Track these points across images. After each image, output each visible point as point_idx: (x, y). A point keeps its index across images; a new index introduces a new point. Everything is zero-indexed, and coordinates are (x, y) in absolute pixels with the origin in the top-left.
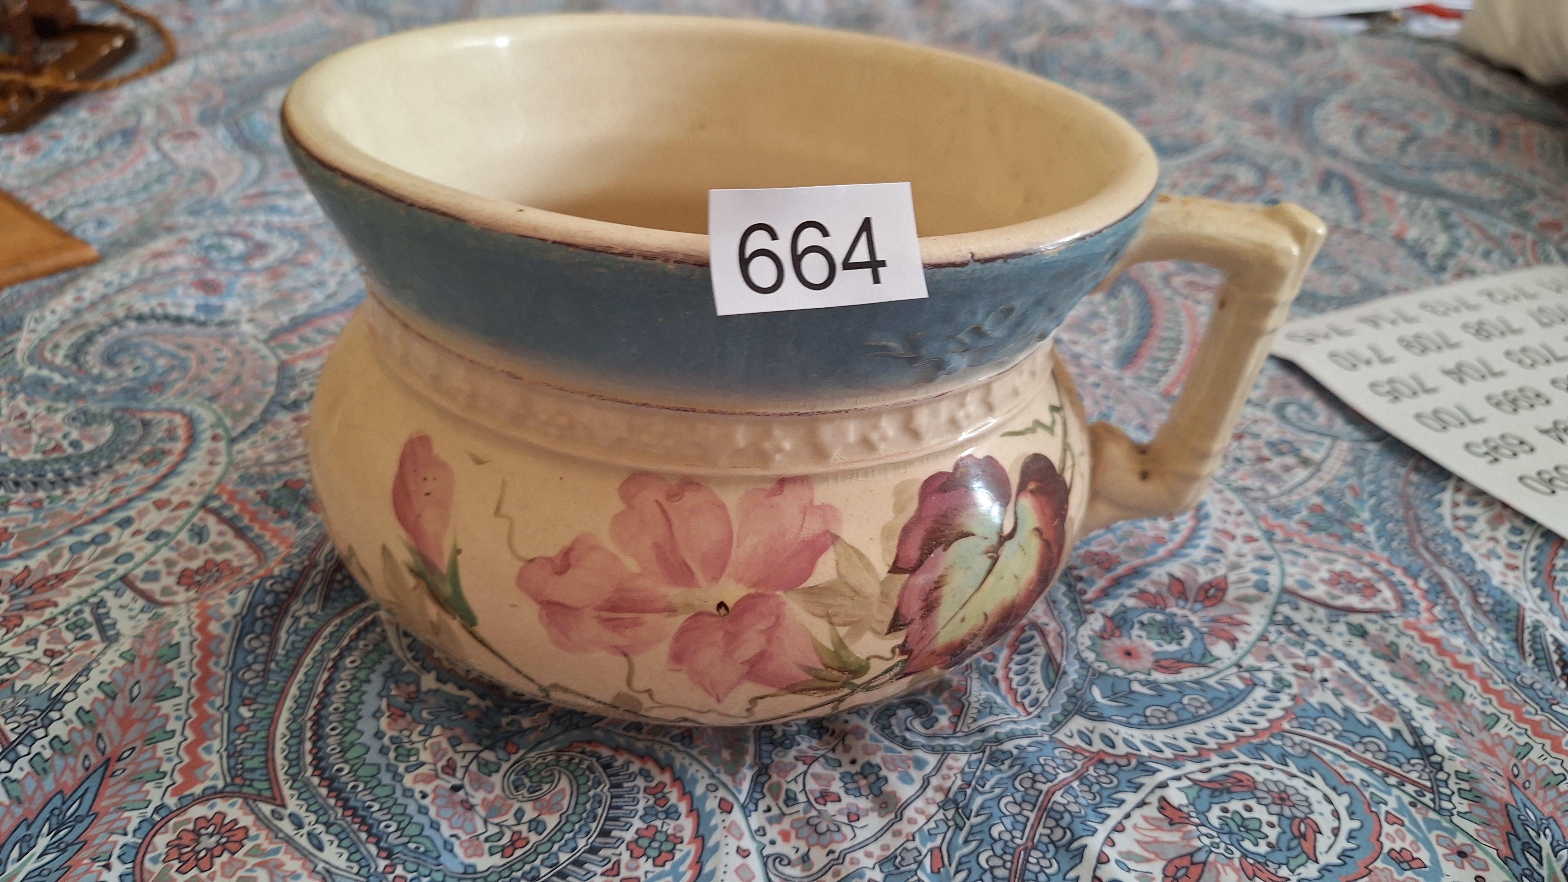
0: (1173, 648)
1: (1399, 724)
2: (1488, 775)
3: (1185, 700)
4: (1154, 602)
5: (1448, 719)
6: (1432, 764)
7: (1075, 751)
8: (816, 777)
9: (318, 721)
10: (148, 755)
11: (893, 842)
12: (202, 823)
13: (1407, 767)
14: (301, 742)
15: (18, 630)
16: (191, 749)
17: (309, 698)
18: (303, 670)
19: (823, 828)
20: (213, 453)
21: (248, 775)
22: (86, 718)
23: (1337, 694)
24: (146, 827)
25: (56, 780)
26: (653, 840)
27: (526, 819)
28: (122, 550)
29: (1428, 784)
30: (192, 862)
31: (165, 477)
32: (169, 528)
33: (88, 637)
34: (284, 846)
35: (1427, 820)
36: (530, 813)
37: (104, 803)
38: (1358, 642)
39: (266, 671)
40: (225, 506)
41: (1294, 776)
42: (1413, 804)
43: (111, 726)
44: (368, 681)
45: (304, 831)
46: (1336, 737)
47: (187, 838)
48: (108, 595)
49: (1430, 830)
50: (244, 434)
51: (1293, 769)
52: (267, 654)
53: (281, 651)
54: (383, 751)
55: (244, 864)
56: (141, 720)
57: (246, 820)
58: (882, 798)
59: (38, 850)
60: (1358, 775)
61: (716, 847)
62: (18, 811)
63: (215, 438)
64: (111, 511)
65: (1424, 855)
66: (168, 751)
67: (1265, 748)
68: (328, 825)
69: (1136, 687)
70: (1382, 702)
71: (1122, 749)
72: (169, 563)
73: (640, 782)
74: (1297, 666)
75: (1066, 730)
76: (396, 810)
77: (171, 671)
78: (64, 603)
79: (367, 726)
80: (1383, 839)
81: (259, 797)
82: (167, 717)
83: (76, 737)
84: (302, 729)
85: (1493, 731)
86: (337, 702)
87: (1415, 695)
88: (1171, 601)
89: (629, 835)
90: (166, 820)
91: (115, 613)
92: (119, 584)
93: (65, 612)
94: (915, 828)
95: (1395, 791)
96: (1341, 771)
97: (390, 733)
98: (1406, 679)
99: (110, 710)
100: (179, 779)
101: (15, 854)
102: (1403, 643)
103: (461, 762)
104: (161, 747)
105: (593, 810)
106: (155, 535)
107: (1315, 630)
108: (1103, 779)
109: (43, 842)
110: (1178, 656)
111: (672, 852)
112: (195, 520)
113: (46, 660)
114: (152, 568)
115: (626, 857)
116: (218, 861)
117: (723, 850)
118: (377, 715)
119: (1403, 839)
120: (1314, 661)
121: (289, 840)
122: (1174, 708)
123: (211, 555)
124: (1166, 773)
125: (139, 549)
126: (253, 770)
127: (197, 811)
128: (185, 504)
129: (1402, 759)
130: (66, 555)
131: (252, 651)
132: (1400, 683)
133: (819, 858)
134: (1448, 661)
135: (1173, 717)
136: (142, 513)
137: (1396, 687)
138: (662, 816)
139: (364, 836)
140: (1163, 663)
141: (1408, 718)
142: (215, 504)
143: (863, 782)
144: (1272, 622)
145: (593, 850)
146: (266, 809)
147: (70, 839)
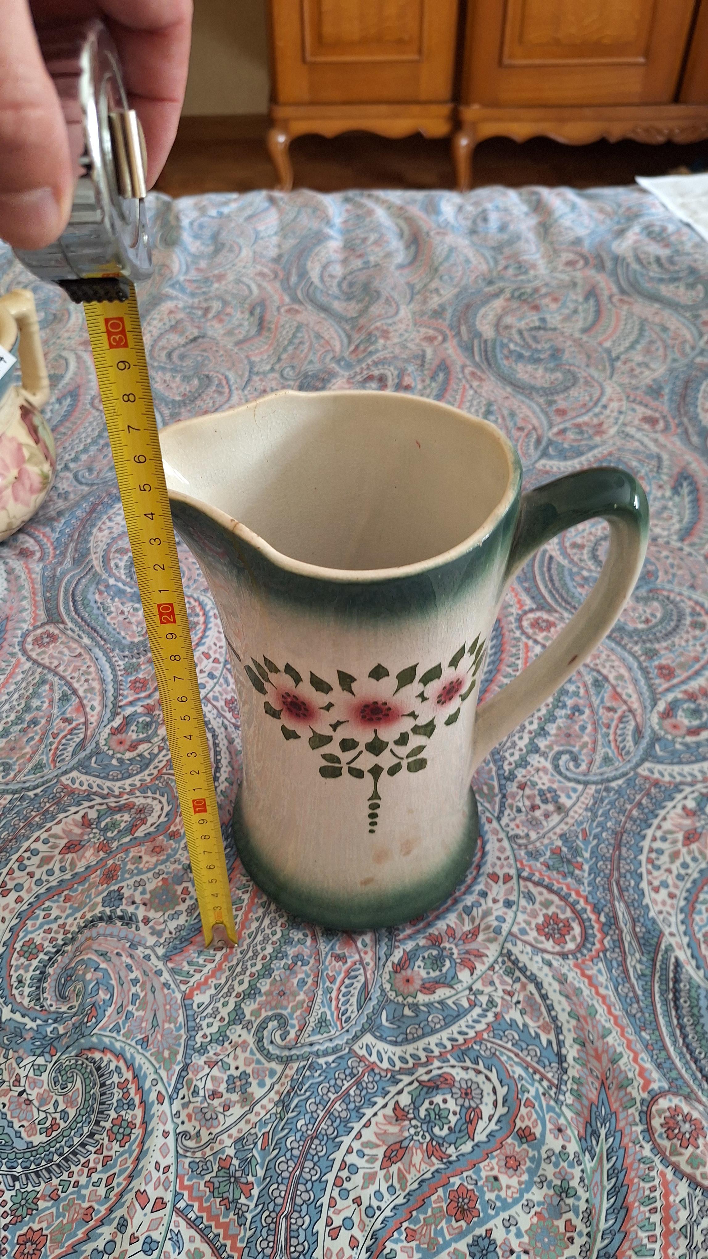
0: (435, 974)
1: (552, 1036)
2: (590, 1080)
3: (429, 1019)
5: (582, 1030)
6: (562, 1068)
7: (361, 1060)
8: (213, 1078)
11: (245, 1128)
13: (548, 1069)
19: (209, 1116)
23: (523, 1013)
26: (120, 1127)
27: (59, 1110)
29: (556, 1082)
35: (548, 1106)
36: (61, 1107)
41: (479, 1073)
42: (544, 1094)
46: (512, 1045)
49: (548, 1112)
51: (480, 1068)
58: (246, 1096)
60: (518, 1071)
61: (152, 1132)
67: (468, 1053)
69: (406, 1011)
70: (547, 1018)
71: (385, 1064)
74: (504, 991)
75: (360, 1043)
80: (517, 1120)
87: (568, 1010)
89: (108, 1125)
94: (258, 1119)
96: (509, 1070)
98: (566, 998)
105: (92, 1105)
108: (370, 1086)
110: (437, 979)
111: (129, 1135)
115: (106, 1139)
117: (156, 1133)
119: (530, 1120)
120: (517, 986)
122: (422, 1025)
124: (406, 1080)
129: (547, 1063)
132: (563, 1000)
135: (420, 1033)
137: (559, 1003)
138: (126, 1107)
140: (427, 985)
141: (559, 1031)
143: (238, 1084)
144: (500, 954)
145: (91, 1135)
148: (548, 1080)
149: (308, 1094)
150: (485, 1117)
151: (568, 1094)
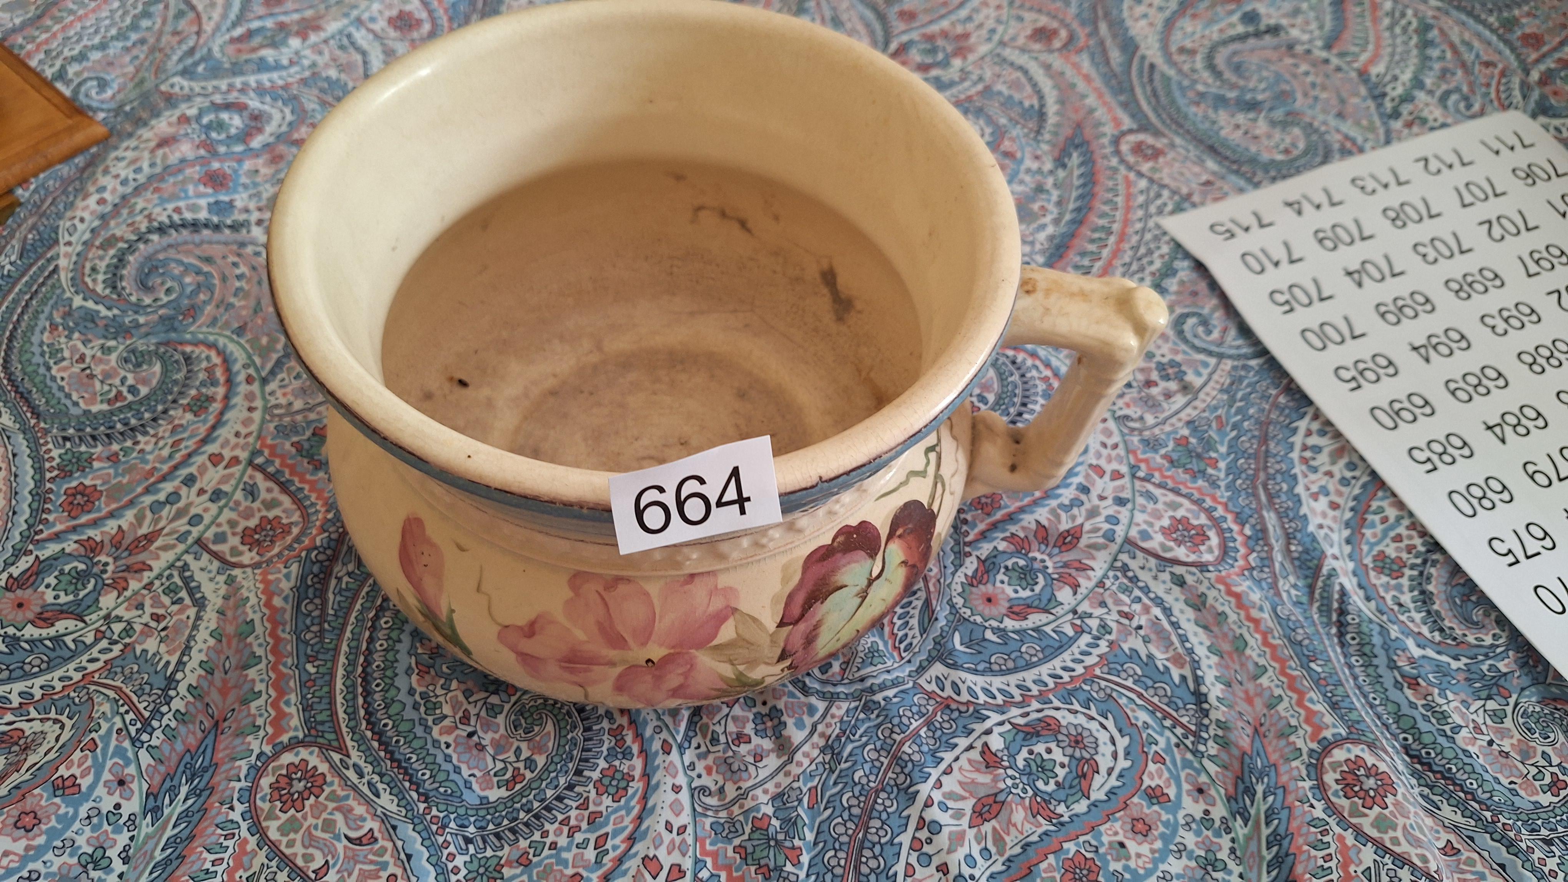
0: (1025, 594)
1: (1187, 672)
2: (1240, 724)
3: (1023, 649)
4: (1021, 546)
5: (1227, 667)
6: (1202, 709)
7: (930, 695)
8: (735, 719)
9: (366, 678)
10: (245, 713)
11: (785, 781)
12: (292, 769)
13: (1183, 712)
14: (355, 698)
15: (127, 594)
16: (275, 705)
17: (357, 656)
18: (349, 628)
19: (735, 767)
20: (250, 397)
21: (320, 728)
22: (195, 693)
23: (1146, 641)
24: (253, 772)
25: (183, 742)
26: (613, 778)
27: (522, 757)
28: (193, 511)
29: (1193, 728)
30: (289, 803)
31: (214, 428)
32: (226, 488)
33: (180, 601)
34: (352, 793)
35: (1184, 760)
36: (525, 754)
37: (220, 755)
38: (1176, 589)
39: (322, 631)
40: (268, 462)
41: (1093, 719)
42: (1177, 746)
43: (214, 696)
44: (400, 641)
45: (365, 780)
46: (1135, 682)
47: (284, 781)
48: (189, 558)
49: (1184, 768)
50: (273, 373)
51: (1093, 712)
52: (320, 616)
53: (331, 612)
54: (416, 707)
55: (326, 807)
56: (235, 687)
57: (323, 768)
58: (781, 740)
59: (182, 796)
60: (1143, 717)
61: (658, 785)
62: (162, 769)
63: (249, 380)
64: (176, 468)
65: (1172, 792)
66: (259, 708)
67: (1075, 693)
68: (381, 775)
69: (989, 635)
70: (1180, 650)
71: (965, 697)
72: (232, 524)
73: (605, 724)
74: (1120, 613)
75: (927, 676)
76: (429, 759)
77: (250, 644)
78: (158, 565)
79: (401, 682)
80: (1145, 777)
81: (329, 747)
82: (253, 681)
83: (192, 709)
84: (354, 685)
85: (1259, 681)
86: (378, 660)
87: (1208, 643)
88: (1035, 545)
89: (596, 775)
90: (266, 764)
91: (199, 576)
92: (196, 548)
93: (159, 576)
94: (801, 770)
95: (1168, 733)
96: (1130, 714)
97: (419, 689)
98: (1205, 628)
99: (211, 683)
100: (270, 730)
101: (167, 801)
102: (1212, 594)
103: (473, 711)
104: (254, 705)
105: (571, 751)
106: (217, 495)
107: (1145, 577)
108: (946, 725)
109: (184, 790)
110: (1029, 601)
111: (625, 789)
112: (246, 479)
113: (153, 624)
114: (219, 530)
115: (593, 792)
116: (307, 803)
117: (662, 788)
118: (408, 672)
119: (1160, 777)
120: (1137, 607)
121: (355, 788)
122: (1013, 656)
123: (264, 513)
124: (995, 718)
125: (206, 510)
126: (322, 723)
127: (287, 758)
128: (235, 461)
129: (1181, 705)
130: (149, 514)
131: (308, 615)
132: (1200, 630)
133: (731, 792)
134: (1242, 613)
135: (1010, 664)
136: (202, 469)
137: (1196, 634)
138: (620, 756)
139: (407, 784)
140: (1016, 609)
141: (1196, 665)
142: (259, 460)
143: (769, 724)
144: (1112, 567)
145: (570, 787)
146: (336, 757)
147: (201, 786)
148: (1183, 726)
149: (864, 739)
150: (1103, 770)
151: (1210, 743)
